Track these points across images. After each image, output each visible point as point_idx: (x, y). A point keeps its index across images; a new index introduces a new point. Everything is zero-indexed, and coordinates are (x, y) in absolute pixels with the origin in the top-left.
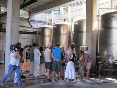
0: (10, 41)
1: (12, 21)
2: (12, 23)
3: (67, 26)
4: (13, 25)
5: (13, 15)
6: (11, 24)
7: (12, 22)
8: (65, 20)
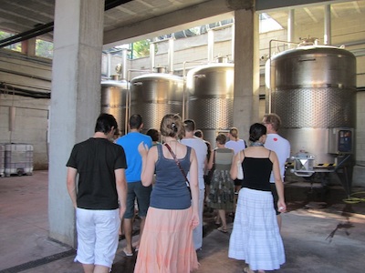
0: (74, 110)
1: (82, 42)
2: (79, 49)
3: (166, 82)
4: (82, 55)
5: (83, 22)
6: (79, 53)
7: (80, 44)
8: (159, 70)
